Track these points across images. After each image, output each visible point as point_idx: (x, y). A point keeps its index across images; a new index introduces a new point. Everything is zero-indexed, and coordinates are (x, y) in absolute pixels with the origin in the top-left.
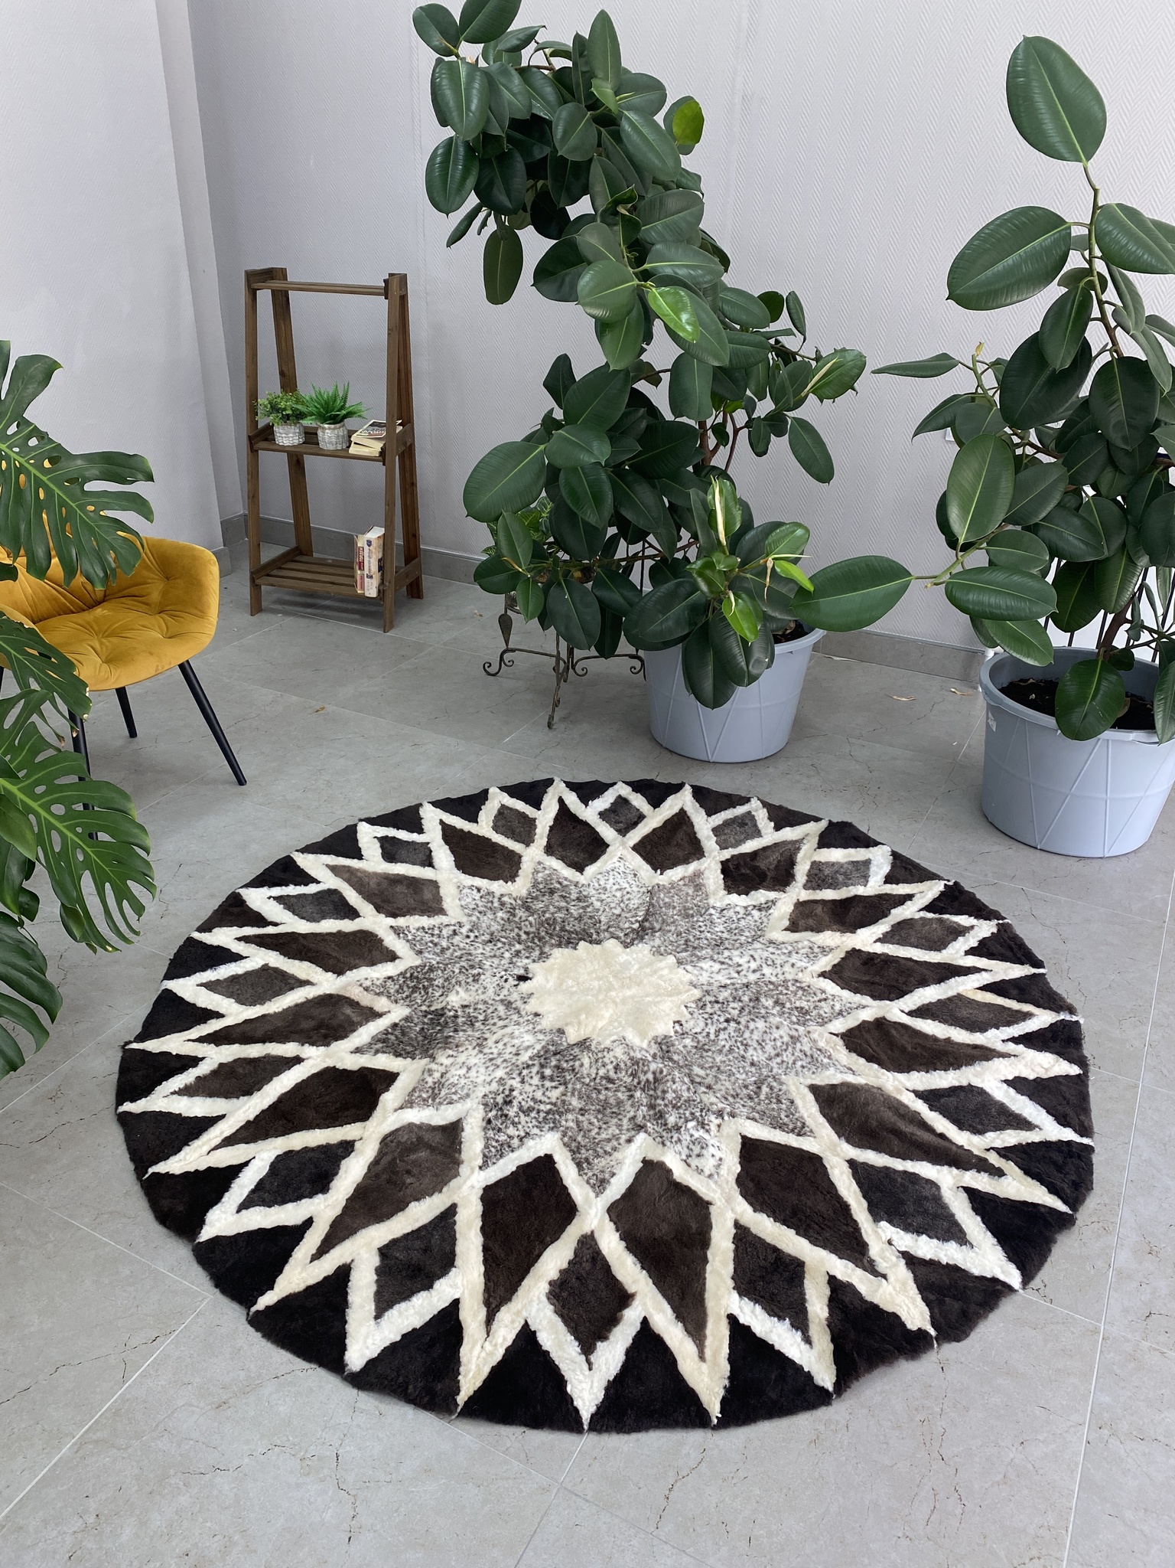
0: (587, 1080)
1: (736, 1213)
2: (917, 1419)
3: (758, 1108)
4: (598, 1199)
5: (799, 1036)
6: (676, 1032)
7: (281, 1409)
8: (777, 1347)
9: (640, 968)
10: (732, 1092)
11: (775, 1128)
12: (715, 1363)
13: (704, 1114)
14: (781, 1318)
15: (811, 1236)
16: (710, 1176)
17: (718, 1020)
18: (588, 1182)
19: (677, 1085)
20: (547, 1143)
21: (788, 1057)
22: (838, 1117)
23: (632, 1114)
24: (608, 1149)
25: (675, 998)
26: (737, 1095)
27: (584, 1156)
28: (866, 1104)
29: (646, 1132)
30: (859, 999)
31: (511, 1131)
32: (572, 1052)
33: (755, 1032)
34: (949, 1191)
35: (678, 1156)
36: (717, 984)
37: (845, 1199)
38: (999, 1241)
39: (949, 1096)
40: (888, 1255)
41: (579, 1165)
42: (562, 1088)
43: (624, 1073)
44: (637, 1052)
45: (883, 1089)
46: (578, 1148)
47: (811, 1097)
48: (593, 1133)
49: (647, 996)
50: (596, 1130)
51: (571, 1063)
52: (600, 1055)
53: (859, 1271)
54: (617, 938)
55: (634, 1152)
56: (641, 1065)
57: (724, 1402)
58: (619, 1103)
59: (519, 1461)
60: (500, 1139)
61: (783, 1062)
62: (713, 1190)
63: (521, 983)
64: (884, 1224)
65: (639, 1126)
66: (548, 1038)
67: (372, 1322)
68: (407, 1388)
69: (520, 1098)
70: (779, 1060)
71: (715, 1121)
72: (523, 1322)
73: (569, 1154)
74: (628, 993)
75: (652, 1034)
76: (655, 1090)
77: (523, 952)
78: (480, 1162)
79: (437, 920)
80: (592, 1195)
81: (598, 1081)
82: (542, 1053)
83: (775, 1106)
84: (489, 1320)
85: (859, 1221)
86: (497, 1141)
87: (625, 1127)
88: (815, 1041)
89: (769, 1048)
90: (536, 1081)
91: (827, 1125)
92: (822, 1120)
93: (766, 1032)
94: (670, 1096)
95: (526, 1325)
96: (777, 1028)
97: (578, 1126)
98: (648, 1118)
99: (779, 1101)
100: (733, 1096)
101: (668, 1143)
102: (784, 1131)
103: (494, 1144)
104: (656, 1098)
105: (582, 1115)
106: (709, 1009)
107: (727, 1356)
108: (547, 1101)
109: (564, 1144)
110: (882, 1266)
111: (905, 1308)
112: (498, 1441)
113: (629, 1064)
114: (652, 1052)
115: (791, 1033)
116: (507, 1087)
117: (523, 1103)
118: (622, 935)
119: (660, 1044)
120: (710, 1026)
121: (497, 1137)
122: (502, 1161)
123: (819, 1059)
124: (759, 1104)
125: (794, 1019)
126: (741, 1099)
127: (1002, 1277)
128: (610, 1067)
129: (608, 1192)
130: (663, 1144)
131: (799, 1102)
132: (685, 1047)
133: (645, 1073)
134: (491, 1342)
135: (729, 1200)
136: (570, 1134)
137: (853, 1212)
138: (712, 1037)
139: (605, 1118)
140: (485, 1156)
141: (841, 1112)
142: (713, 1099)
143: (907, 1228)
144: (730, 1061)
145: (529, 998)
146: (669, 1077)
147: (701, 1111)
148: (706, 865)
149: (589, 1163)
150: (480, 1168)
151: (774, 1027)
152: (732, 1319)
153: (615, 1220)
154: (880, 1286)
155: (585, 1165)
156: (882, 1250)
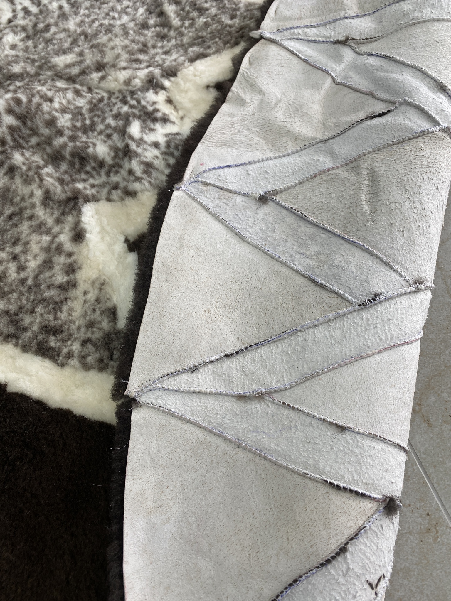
27: (36, 328)
29: (87, 200)
48: (13, 276)
50: (13, 266)
55: (103, 246)
65: (69, 200)
76: (34, 132)
83: (202, 20)
87: (50, 222)
94: (64, 122)
98: (66, 178)
100: (141, 51)
104: (48, 141)
124: (181, 34)
139: (8, 236)
146: (36, 100)
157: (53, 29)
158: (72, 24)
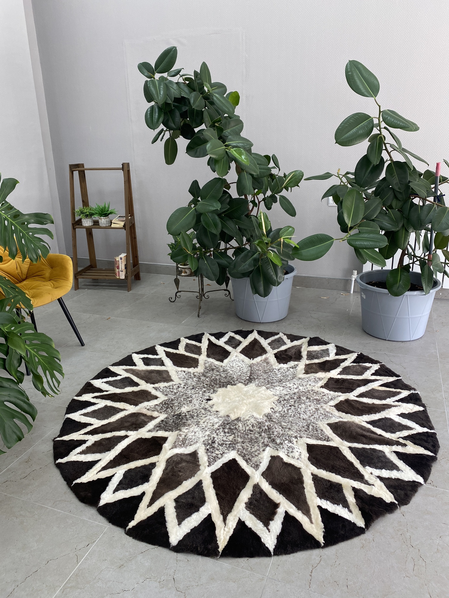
0: (242, 432)
1: (311, 471)
2: (399, 534)
3: (310, 434)
4: (257, 472)
5: (319, 408)
6: (272, 412)
7: (146, 564)
8: (339, 515)
9: (253, 392)
10: (299, 429)
11: (318, 440)
12: (317, 524)
13: (290, 438)
14: (338, 504)
15: (341, 475)
16: (298, 459)
17: (287, 406)
18: (251, 466)
19: (277, 429)
20: (232, 455)
21: (316, 415)
22: (340, 433)
23: (262, 441)
24: (256, 454)
25: (269, 400)
26: (301, 430)
27: (247, 458)
28: (350, 427)
29: (269, 447)
30: (337, 394)
31: (217, 452)
32: (234, 423)
33: (302, 408)
34: (388, 454)
35: (284, 453)
36: (284, 394)
37: (351, 461)
38: (411, 468)
39: (379, 422)
40: (372, 478)
41: (246, 461)
42: (233, 435)
43: (256, 428)
44: (259, 419)
45: (354, 422)
46: (245, 455)
47: (328, 428)
48: (249, 449)
49: (258, 401)
50: (250, 448)
51: (235, 426)
52: (245, 422)
53: (363, 484)
54: (242, 383)
55: (266, 454)
56: (262, 424)
57: (324, 537)
58: (257, 438)
59: (249, 570)
60: (213, 455)
61: (315, 417)
62: (300, 464)
63: (209, 401)
64: (367, 467)
65: (266, 445)
66: (223, 419)
67: (178, 526)
68: (197, 549)
69: (218, 440)
70: (313, 417)
71: (295, 440)
72: (238, 519)
73: (241, 458)
74: (251, 401)
75: (263, 413)
76: (269, 432)
77: (207, 391)
78: (208, 464)
79: (171, 383)
80: (254, 470)
81: (246, 431)
82: (222, 424)
83: (316, 432)
84: (225, 520)
85: (358, 468)
86: (212, 456)
87: (261, 446)
88: (325, 409)
89: (308, 413)
90: (222, 434)
91: (337, 436)
92: (334, 435)
93: (306, 408)
94: (275, 433)
95: (240, 519)
96: (310, 406)
97: (242, 447)
98: (269, 442)
99: (317, 431)
100: (299, 431)
101: (279, 449)
102: (321, 440)
103: (211, 457)
104: (270, 435)
105: (243, 444)
106: (282, 402)
107: (321, 521)
108: (229, 440)
109: (239, 454)
110: (371, 482)
111: (384, 495)
112: (238, 564)
113: (257, 424)
114: (265, 419)
115: (315, 407)
116: (212, 437)
117: (219, 442)
118: (243, 381)
119: (267, 416)
120: (284, 408)
121: (212, 455)
122: (216, 463)
123: (328, 415)
124: (310, 433)
125: (315, 403)
126: (302, 432)
127: (417, 480)
128: (250, 426)
129: (260, 469)
130: (277, 450)
131: (324, 430)
132: (277, 416)
133: (264, 426)
134: (227, 528)
135: (307, 466)
136: (240, 450)
137: (354, 465)
138: (286, 412)
139: (252, 444)
140: (209, 461)
141: (341, 431)
142: (292, 433)
143: (376, 468)
144: (295, 419)
145: (213, 406)
146: (274, 427)
147: (289, 437)
148: (269, 355)
149: (250, 460)
150: (208, 466)
151: (308, 406)
152: (319, 507)
153: (266, 478)
154: (372, 488)
155: (249, 461)
156: (369, 476)
157: (287, 418)
158: (290, 419)
